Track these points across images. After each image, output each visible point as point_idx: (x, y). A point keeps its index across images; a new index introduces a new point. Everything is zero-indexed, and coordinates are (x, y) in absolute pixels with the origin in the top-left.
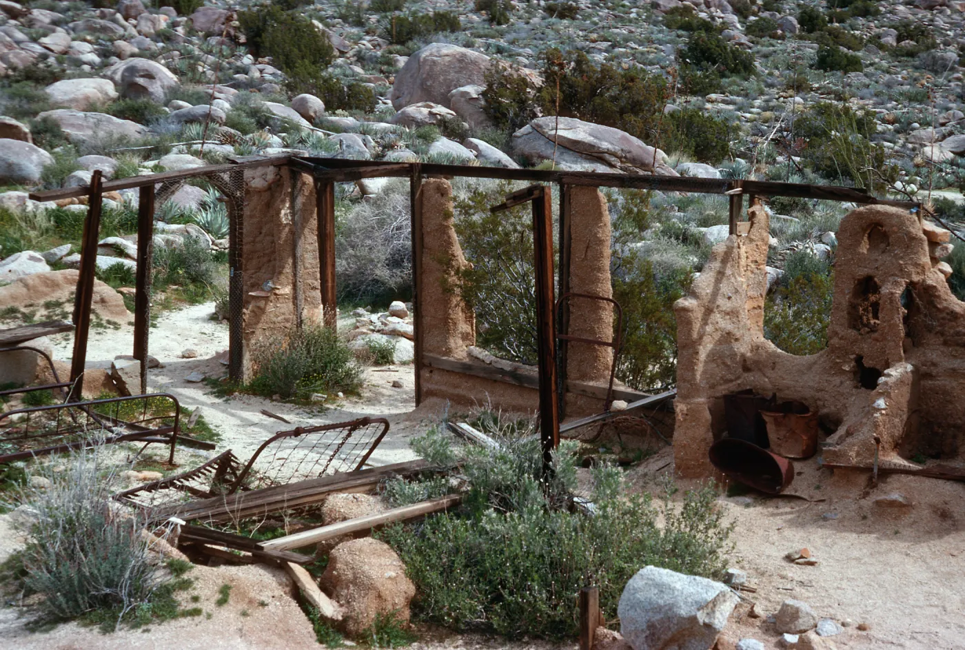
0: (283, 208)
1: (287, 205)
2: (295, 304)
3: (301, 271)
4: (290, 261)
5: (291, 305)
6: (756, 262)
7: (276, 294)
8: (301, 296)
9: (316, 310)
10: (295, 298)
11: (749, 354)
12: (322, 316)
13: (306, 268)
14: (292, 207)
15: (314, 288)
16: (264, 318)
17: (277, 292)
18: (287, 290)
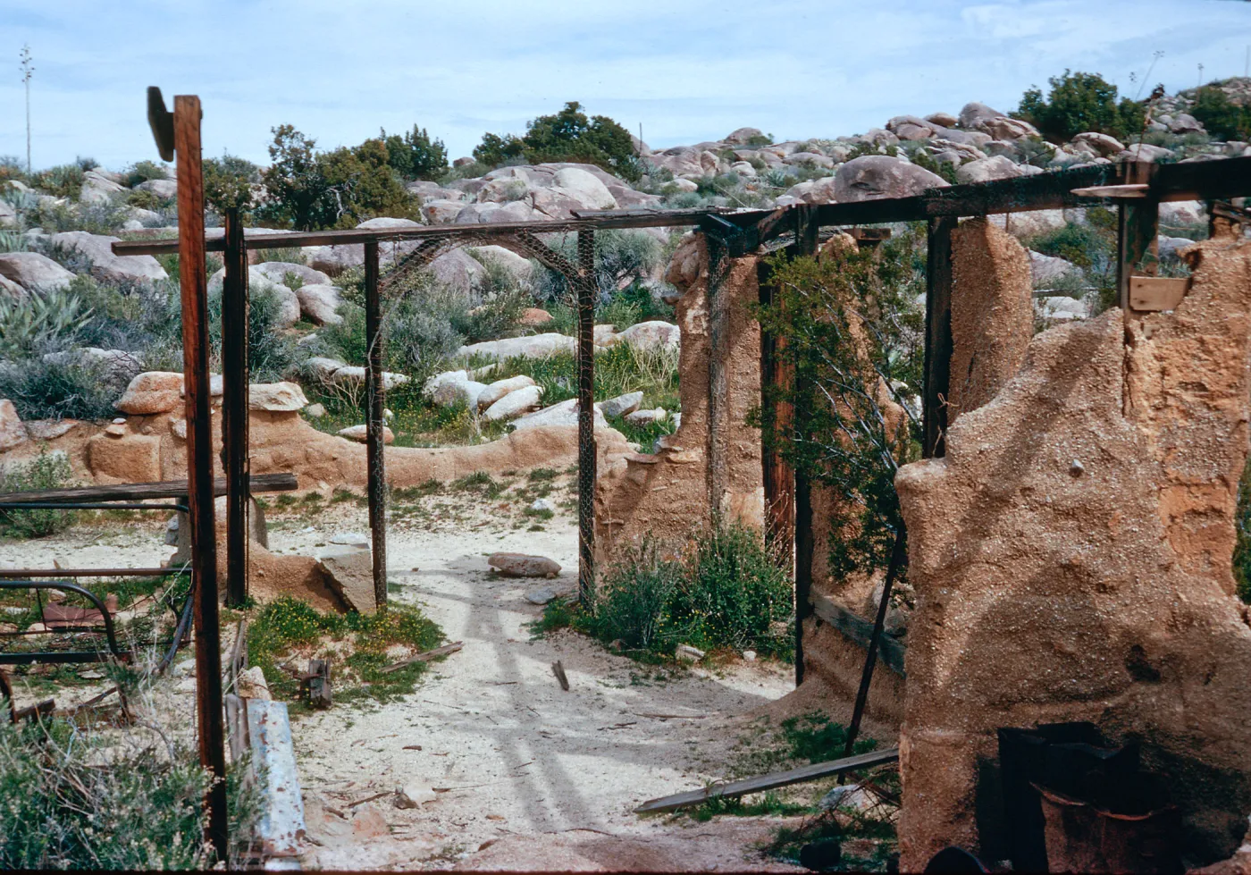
0: (691, 306)
1: (700, 301)
2: (709, 483)
3: (722, 421)
4: (704, 403)
5: (702, 483)
6: (1201, 387)
7: (669, 461)
8: (721, 467)
9: (750, 497)
10: (709, 471)
11: (1159, 634)
12: (760, 509)
13: (731, 418)
14: (708, 305)
15: (748, 456)
16: (645, 502)
17: (672, 456)
18: (695, 455)
